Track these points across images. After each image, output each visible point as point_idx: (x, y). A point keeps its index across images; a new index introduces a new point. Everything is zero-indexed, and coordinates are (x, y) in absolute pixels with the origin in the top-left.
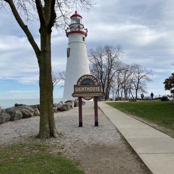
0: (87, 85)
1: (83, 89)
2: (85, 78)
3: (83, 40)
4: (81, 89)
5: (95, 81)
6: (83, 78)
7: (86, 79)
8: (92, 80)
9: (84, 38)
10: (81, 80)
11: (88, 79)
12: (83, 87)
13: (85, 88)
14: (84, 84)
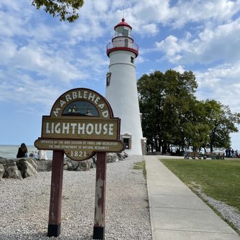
0: (79, 116)
1: (66, 128)
2: (75, 96)
3: (132, 62)
4: (61, 127)
5: (102, 106)
6: (68, 98)
7: (78, 100)
8: (92, 104)
9: (132, 58)
10: (63, 103)
11: (83, 100)
12: (66, 121)
13: (74, 125)
14: (72, 114)
